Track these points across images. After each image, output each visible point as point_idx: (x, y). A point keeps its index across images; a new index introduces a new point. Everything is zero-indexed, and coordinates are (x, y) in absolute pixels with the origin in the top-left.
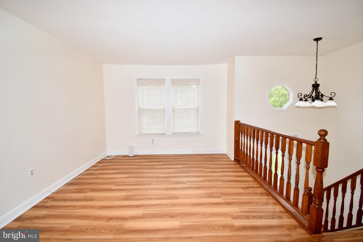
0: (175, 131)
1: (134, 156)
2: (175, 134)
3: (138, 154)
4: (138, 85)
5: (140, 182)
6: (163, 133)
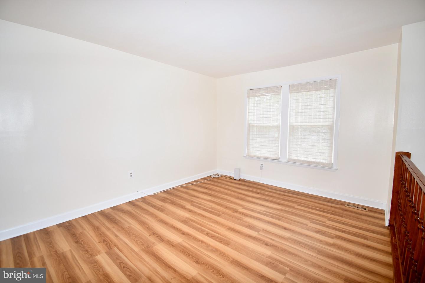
0: (292, 158)
1: (239, 180)
2: (291, 161)
3: (244, 178)
4: (248, 97)
5: (213, 210)
6: (275, 158)
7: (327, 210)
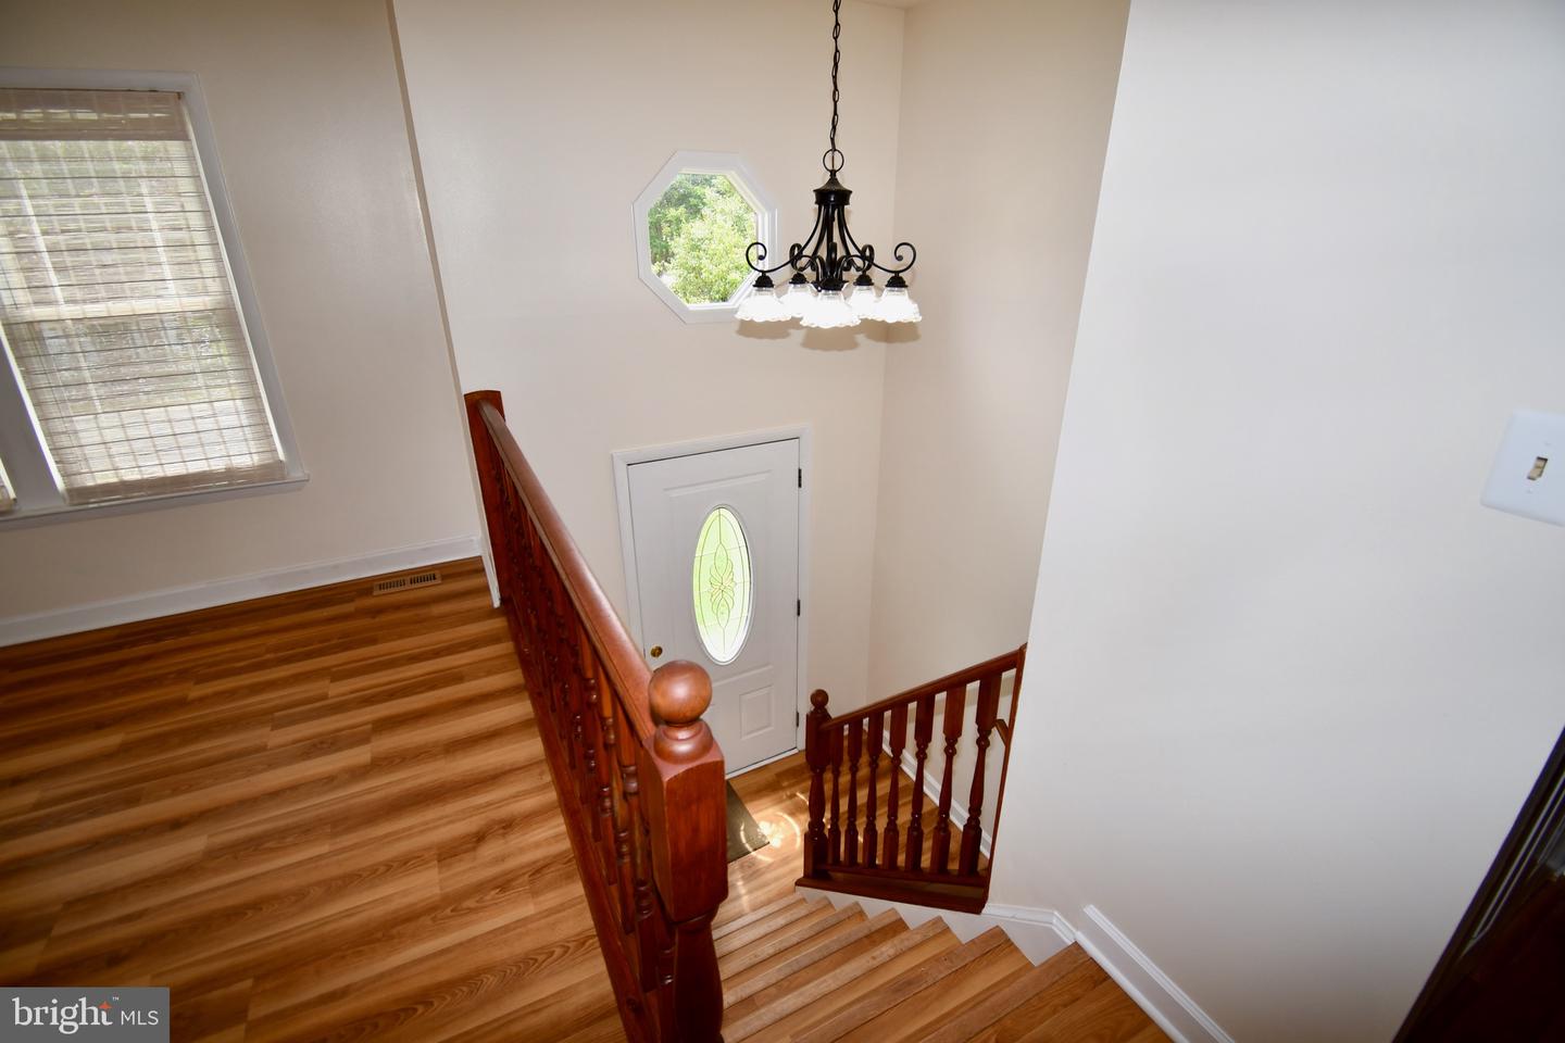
0: (91, 483)
7: (320, 642)
